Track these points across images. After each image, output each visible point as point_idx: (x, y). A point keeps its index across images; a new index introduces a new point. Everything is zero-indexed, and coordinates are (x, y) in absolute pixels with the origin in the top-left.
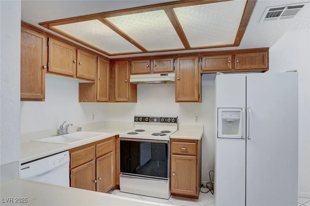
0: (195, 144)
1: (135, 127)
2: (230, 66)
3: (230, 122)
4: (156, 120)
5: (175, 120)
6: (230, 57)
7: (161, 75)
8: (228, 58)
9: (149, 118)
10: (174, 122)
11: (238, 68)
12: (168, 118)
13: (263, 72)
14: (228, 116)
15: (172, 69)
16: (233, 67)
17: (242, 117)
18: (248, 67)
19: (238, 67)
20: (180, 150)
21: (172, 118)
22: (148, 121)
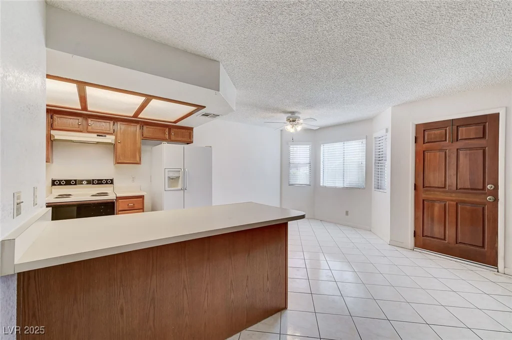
0: (141, 199)
1: (52, 193)
2: (167, 136)
3: (172, 179)
4: (86, 183)
5: (111, 182)
6: (167, 129)
7: (98, 135)
8: (165, 130)
9: (75, 181)
10: (110, 184)
11: (173, 139)
12: (103, 180)
13: (188, 144)
14: (172, 175)
15: (112, 131)
16: (170, 137)
17: (181, 175)
18: (179, 139)
19: (173, 137)
20: (127, 206)
21: (108, 180)
22: (75, 184)
